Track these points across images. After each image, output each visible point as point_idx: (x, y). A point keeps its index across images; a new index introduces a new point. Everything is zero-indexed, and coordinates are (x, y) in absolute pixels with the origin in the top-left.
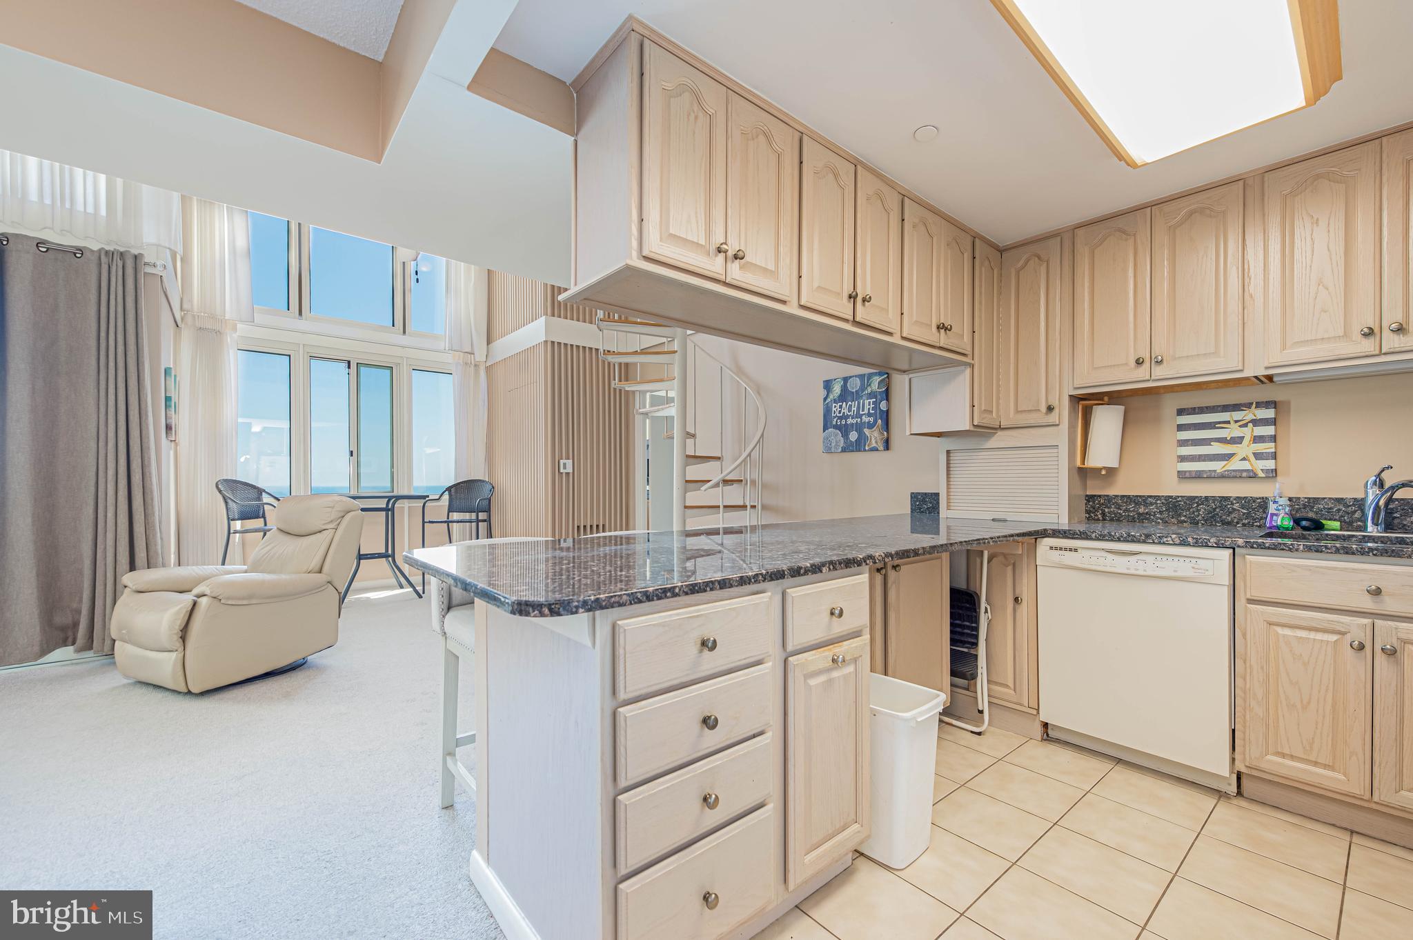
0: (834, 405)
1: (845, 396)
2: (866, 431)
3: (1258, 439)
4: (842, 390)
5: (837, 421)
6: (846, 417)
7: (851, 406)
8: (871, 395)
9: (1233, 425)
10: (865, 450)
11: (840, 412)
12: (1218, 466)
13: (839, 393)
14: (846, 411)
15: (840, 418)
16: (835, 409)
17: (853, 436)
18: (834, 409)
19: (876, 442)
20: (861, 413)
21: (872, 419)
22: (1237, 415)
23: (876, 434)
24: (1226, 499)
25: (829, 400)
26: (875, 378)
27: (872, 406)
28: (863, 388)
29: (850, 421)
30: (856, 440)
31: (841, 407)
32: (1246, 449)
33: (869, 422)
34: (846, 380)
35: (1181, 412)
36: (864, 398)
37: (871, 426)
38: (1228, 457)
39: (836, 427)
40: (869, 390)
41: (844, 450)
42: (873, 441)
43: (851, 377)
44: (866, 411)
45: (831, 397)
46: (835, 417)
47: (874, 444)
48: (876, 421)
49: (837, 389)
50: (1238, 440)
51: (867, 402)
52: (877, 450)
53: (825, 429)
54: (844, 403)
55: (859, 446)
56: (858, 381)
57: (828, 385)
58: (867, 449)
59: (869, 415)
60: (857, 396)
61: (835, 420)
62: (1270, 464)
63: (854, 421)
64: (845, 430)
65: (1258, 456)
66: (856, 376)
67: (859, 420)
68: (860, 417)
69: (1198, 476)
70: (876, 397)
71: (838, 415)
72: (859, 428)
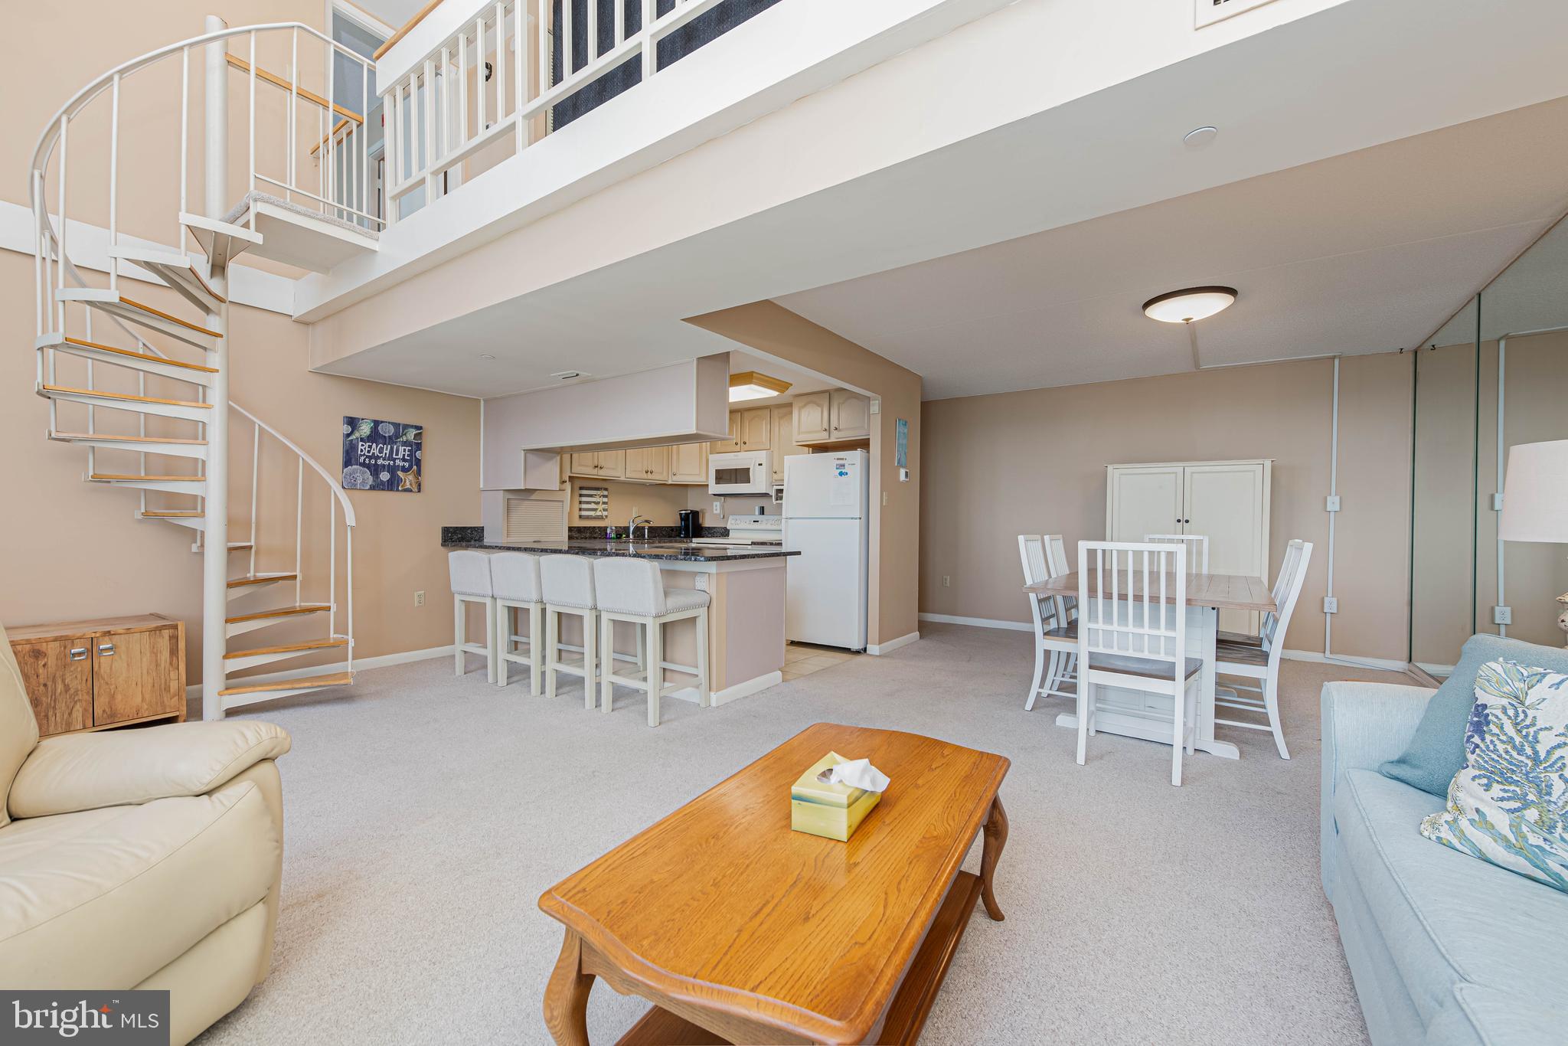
0: (360, 443)
1: (374, 437)
2: (400, 474)
3: (604, 503)
4: (372, 432)
5: (364, 460)
6: (378, 458)
7: (382, 449)
8: (405, 444)
9: (598, 496)
10: (398, 490)
11: (369, 452)
12: (592, 513)
13: (368, 433)
14: (377, 453)
15: (370, 458)
16: (363, 448)
17: (385, 476)
18: (360, 447)
19: (411, 484)
20: (394, 456)
21: (407, 465)
22: (599, 492)
23: (411, 477)
24: (594, 527)
25: (353, 437)
26: (411, 430)
27: (407, 453)
28: (397, 435)
29: (380, 462)
30: (388, 481)
31: (370, 447)
32: (601, 507)
33: (404, 466)
34: (377, 423)
35: (581, 488)
36: (398, 444)
37: (405, 470)
38: (595, 510)
39: (363, 465)
40: (405, 439)
41: (372, 488)
42: (408, 483)
43: (382, 422)
44: (400, 456)
45: (357, 435)
46: (361, 455)
47: (408, 486)
48: (411, 467)
49: (365, 429)
50: (598, 503)
51: (401, 449)
52: (411, 491)
53: (347, 463)
54: (374, 444)
55: (392, 485)
56: (392, 430)
57: (352, 422)
58: (400, 488)
59: (404, 460)
60: (391, 440)
61: (363, 458)
62: (605, 513)
63: (387, 463)
64: (375, 470)
65: (604, 510)
66: (389, 423)
67: (392, 463)
68: (394, 460)
69: (588, 518)
70: (411, 446)
71: (366, 454)
72: (392, 470)
